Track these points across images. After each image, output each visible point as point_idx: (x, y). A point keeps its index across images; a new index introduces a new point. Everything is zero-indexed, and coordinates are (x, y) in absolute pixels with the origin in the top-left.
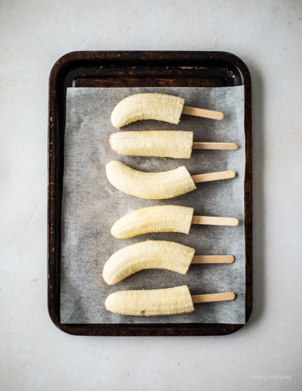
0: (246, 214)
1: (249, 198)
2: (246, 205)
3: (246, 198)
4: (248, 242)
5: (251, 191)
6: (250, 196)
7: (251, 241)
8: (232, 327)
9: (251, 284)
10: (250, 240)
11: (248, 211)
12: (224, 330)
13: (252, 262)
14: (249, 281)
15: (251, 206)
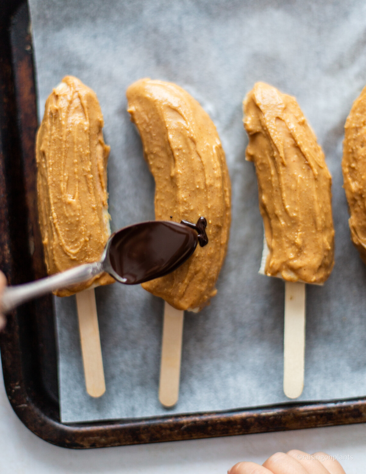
0: (306, 413)
1: (347, 417)
2: (329, 411)
3: (346, 409)
4: (239, 426)
5: (362, 421)
6: (351, 420)
7: (241, 433)
8: (26, 405)
9: (136, 442)
10: (243, 430)
11: (314, 417)
12: (17, 386)
13: (190, 438)
14: (144, 437)
15: (325, 423)
